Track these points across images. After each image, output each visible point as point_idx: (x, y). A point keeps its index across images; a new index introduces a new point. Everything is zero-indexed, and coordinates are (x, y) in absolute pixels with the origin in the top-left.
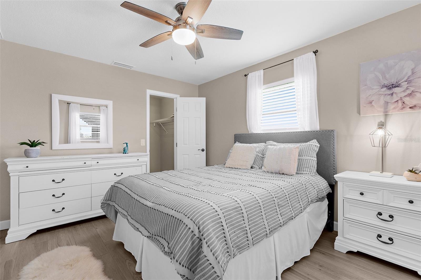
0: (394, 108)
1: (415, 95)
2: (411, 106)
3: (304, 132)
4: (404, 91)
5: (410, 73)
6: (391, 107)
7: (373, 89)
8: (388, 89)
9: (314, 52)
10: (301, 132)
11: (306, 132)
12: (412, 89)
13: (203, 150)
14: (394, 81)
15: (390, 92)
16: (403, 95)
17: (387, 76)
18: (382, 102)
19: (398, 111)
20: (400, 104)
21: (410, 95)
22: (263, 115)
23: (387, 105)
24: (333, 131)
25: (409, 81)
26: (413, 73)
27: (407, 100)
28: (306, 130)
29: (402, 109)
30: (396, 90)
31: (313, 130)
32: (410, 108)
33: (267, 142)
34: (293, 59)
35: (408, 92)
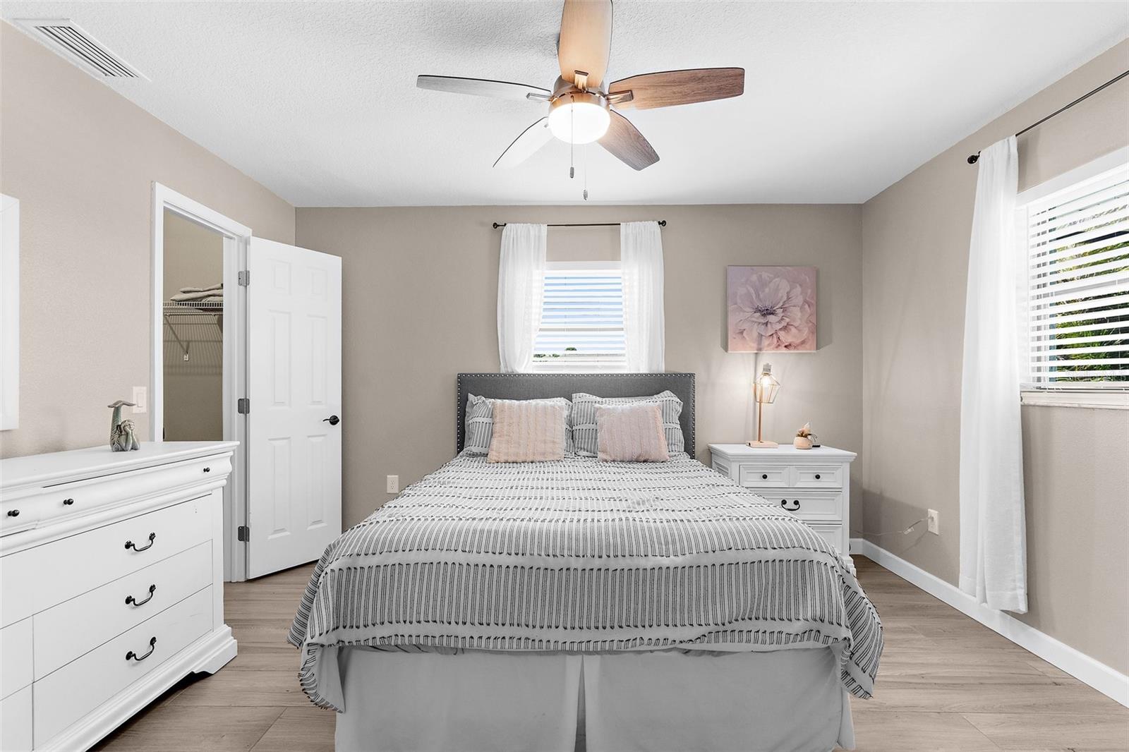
0: (769, 345)
1: (790, 330)
2: (786, 344)
3: (637, 375)
4: (779, 322)
5: (785, 298)
6: (766, 342)
7: (745, 312)
8: (762, 315)
9: (659, 223)
10: (632, 375)
11: (642, 375)
12: (787, 320)
13: (334, 421)
14: (768, 304)
15: (763, 320)
16: (779, 326)
17: (761, 296)
18: (755, 334)
19: (773, 349)
20: (775, 340)
21: (785, 328)
22: (541, 330)
23: (761, 339)
24: (692, 375)
25: (785, 309)
26: (788, 298)
27: (782, 334)
28: (641, 372)
29: (777, 347)
30: (771, 318)
31: (655, 372)
32: (786, 347)
33: (574, 395)
34: (619, 224)
35: (784, 324)
